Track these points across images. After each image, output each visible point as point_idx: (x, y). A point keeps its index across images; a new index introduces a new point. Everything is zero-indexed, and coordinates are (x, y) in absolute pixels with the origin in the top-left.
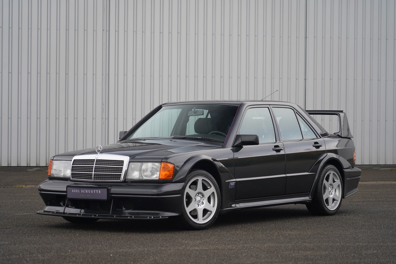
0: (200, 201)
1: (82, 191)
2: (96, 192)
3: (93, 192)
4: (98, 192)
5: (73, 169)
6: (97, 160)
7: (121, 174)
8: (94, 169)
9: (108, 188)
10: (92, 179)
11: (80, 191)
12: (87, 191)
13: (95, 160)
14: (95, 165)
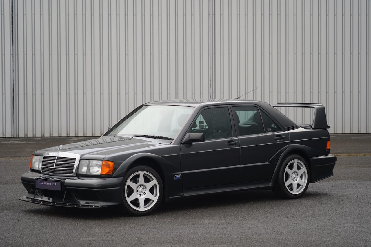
0: (142, 192)
1: (44, 183)
2: (53, 184)
3: (51, 184)
4: (55, 184)
5: (43, 163)
6: (57, 157)
7: (73, 170)
8: (55, 165)
9: (61, 181)
10: (53, 173)
11: (43, 183)
12: (47, 183)
13: (56, 157)
14: (56, 161)
